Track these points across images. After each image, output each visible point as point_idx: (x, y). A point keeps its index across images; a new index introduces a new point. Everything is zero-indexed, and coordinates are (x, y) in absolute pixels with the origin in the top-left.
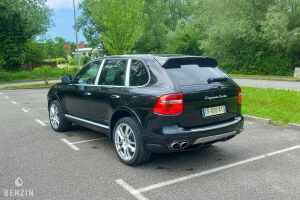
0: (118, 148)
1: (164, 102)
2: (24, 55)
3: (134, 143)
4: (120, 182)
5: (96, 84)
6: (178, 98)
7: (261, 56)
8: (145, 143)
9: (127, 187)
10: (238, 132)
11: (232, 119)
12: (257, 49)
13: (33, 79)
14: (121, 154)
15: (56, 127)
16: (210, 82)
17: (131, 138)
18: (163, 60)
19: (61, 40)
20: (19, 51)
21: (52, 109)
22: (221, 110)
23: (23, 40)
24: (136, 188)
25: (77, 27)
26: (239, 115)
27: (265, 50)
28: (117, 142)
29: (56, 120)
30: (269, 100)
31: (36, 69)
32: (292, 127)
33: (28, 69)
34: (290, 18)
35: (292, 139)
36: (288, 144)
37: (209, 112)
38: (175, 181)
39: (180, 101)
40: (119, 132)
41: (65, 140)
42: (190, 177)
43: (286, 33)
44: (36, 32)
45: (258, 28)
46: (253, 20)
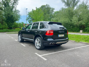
0: (36, 45)
1: (48, 32)
2: (13, 25)
3: (40, 44)
4: (36, 53)
5: (31, 29)
6: (52, 31)
7: (72, 27)
8: (43, 43)
9: (38, 55)
10: (67, 42)
11: (66, 38)
12: (71, 26)
13: (15, 31)
14: (37, 47)
15: (20, 41)
16: (60, 28)
17: (39, 42)
18: (48, 22)
19: (23, 23)
20: (12, 24)
21: (19, 36)
22: (63, 36)
23: (13, 22)
24: (40, 55)
25: (27, 20)
26: (67, 37)
27: (73, 26)
28: (36, 43)
29: (20, 39)
30: (74, 37)
31: (16, 29)
32: (81, 43)
33: (14, 29)
34: (78, 18)
35: (81, 45)
36: (80, 46)
37: (60, 36)
38: (51, 53)
39: (52, 32)
40: (36, 41)
41: (22, 44)
42: (55, 53)
43: (78, 22)
44: (17, 20)
45: (71, 21)
46: (70, 19)
